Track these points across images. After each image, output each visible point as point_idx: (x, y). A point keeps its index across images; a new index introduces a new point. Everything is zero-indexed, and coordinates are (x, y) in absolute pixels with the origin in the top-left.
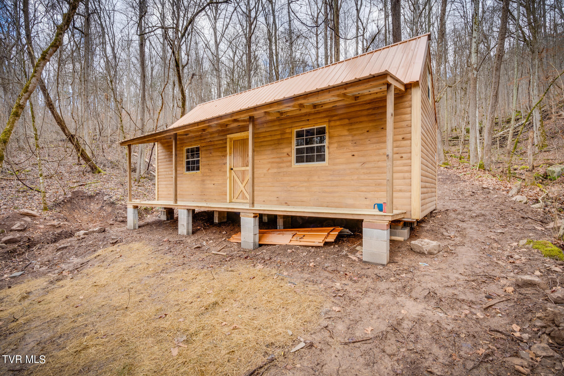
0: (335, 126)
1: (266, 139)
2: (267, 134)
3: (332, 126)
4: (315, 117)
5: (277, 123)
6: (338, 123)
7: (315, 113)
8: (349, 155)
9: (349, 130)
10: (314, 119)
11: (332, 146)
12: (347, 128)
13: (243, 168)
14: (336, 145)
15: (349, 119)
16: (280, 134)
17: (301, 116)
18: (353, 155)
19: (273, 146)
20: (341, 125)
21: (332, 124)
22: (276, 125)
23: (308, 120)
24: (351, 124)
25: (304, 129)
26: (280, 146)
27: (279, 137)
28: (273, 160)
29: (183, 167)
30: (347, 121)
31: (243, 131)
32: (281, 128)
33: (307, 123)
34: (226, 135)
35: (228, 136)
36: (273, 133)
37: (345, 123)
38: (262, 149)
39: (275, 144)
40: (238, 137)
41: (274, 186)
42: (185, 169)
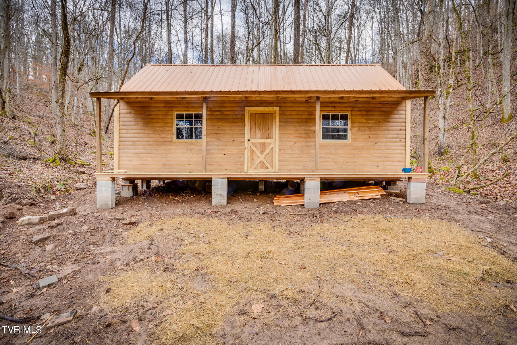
0: (356, 115)
1: (293, 117)
2: (294, 113)
3: (354, 115)
4: (340, 105)
5: (305, 105)
6: (358, 113)
7: (339, 103)
8: (367, 136)
9: (366, 119)
10: (339, 107)
11: (354, 129)
12: (365, 117)
13: (263, 140)
14: (357, 129)
15: (367, 112)
16: (308, 114)
17: (327, 103)
18: (370, 137)
19: (301, 123)
20: (361, 115)
21: (354, 113)
22: (304, 106)
23: (334, 107)
24: (368, 115)
25: (330, 113)
26: (307, 124)
27: (307, 116)
28: (300, 135)
29: (172, 134)
30: (365, 113)
31: (266, 106)
32: (308, 109)
33: (333, 109)
34: (244, 106)
35: (246, 108)
36: (300, 113)
37: (364, 114)
38: (288, 125)
39: (302, 122)
40: (257, 111)
41: (301, 157)
42: (175, 136)
